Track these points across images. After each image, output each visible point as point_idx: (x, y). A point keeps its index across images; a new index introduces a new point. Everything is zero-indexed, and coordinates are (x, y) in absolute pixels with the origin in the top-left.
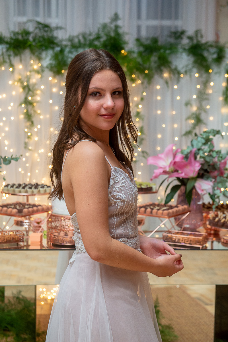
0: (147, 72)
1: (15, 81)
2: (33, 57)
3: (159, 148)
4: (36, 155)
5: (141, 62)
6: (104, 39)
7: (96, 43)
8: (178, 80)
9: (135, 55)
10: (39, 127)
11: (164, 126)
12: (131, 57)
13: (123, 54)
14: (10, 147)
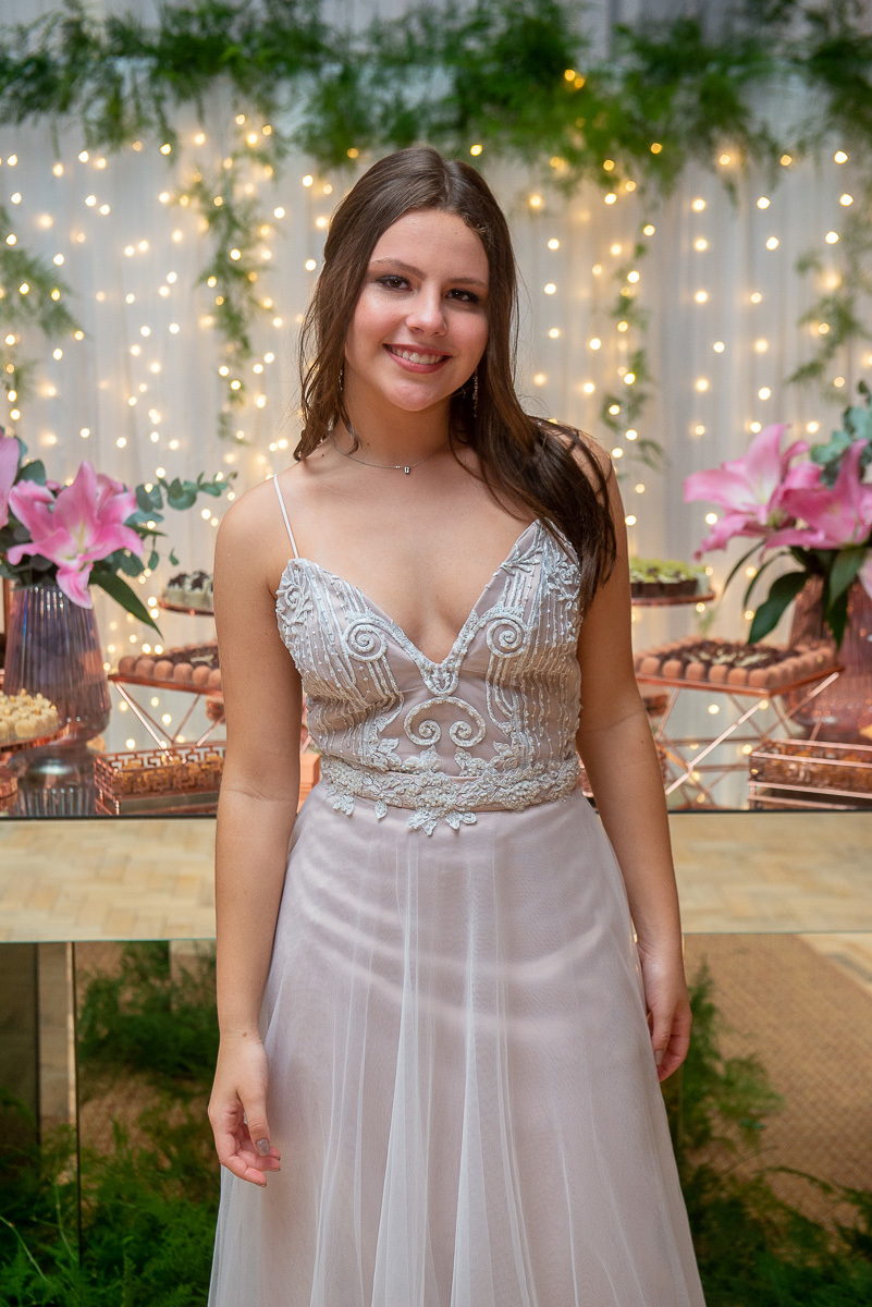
0: (656, 148)
1: (180, 192)
2: (244, 103)
3: (699, 430)
4: (261, 460)
5: (638, 115)
6: (499, 27)
7: (472, 44)
8: (774, 177)
9: (615, 88)
10: (269, 358)
11: (719, 347)
12: (599, 96)
13: (572, 83)
14: (167, 432)
